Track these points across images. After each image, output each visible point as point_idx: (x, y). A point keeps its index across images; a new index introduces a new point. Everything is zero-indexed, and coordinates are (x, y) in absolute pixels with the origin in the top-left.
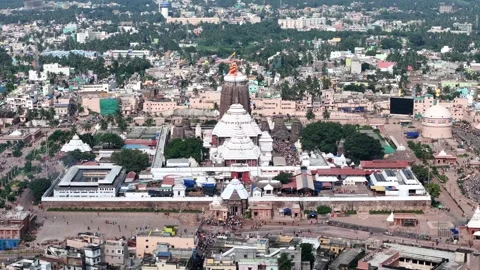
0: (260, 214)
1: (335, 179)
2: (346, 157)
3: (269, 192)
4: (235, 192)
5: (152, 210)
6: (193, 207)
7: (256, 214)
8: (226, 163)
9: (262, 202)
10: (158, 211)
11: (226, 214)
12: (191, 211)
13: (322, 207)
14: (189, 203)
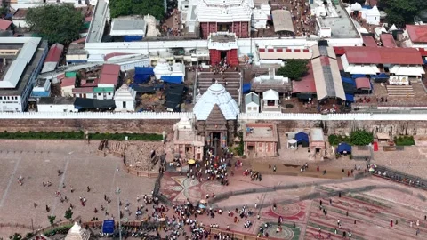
0: (257, 148)
1: (374, 70)
2: (380, 9)
3: (271, 103)
4: (217, 108)
5: (81, 136)
6: (148, 130)
7: (251, 147)
8: (202, 31)
9: (260, 123)
10: (91, 137)
11: (201, 151)
12: (145, 137)
13: (359, 132)
14: (141, 122)
